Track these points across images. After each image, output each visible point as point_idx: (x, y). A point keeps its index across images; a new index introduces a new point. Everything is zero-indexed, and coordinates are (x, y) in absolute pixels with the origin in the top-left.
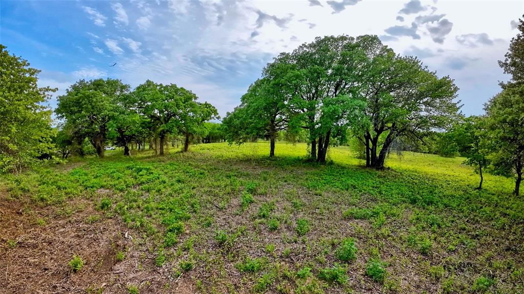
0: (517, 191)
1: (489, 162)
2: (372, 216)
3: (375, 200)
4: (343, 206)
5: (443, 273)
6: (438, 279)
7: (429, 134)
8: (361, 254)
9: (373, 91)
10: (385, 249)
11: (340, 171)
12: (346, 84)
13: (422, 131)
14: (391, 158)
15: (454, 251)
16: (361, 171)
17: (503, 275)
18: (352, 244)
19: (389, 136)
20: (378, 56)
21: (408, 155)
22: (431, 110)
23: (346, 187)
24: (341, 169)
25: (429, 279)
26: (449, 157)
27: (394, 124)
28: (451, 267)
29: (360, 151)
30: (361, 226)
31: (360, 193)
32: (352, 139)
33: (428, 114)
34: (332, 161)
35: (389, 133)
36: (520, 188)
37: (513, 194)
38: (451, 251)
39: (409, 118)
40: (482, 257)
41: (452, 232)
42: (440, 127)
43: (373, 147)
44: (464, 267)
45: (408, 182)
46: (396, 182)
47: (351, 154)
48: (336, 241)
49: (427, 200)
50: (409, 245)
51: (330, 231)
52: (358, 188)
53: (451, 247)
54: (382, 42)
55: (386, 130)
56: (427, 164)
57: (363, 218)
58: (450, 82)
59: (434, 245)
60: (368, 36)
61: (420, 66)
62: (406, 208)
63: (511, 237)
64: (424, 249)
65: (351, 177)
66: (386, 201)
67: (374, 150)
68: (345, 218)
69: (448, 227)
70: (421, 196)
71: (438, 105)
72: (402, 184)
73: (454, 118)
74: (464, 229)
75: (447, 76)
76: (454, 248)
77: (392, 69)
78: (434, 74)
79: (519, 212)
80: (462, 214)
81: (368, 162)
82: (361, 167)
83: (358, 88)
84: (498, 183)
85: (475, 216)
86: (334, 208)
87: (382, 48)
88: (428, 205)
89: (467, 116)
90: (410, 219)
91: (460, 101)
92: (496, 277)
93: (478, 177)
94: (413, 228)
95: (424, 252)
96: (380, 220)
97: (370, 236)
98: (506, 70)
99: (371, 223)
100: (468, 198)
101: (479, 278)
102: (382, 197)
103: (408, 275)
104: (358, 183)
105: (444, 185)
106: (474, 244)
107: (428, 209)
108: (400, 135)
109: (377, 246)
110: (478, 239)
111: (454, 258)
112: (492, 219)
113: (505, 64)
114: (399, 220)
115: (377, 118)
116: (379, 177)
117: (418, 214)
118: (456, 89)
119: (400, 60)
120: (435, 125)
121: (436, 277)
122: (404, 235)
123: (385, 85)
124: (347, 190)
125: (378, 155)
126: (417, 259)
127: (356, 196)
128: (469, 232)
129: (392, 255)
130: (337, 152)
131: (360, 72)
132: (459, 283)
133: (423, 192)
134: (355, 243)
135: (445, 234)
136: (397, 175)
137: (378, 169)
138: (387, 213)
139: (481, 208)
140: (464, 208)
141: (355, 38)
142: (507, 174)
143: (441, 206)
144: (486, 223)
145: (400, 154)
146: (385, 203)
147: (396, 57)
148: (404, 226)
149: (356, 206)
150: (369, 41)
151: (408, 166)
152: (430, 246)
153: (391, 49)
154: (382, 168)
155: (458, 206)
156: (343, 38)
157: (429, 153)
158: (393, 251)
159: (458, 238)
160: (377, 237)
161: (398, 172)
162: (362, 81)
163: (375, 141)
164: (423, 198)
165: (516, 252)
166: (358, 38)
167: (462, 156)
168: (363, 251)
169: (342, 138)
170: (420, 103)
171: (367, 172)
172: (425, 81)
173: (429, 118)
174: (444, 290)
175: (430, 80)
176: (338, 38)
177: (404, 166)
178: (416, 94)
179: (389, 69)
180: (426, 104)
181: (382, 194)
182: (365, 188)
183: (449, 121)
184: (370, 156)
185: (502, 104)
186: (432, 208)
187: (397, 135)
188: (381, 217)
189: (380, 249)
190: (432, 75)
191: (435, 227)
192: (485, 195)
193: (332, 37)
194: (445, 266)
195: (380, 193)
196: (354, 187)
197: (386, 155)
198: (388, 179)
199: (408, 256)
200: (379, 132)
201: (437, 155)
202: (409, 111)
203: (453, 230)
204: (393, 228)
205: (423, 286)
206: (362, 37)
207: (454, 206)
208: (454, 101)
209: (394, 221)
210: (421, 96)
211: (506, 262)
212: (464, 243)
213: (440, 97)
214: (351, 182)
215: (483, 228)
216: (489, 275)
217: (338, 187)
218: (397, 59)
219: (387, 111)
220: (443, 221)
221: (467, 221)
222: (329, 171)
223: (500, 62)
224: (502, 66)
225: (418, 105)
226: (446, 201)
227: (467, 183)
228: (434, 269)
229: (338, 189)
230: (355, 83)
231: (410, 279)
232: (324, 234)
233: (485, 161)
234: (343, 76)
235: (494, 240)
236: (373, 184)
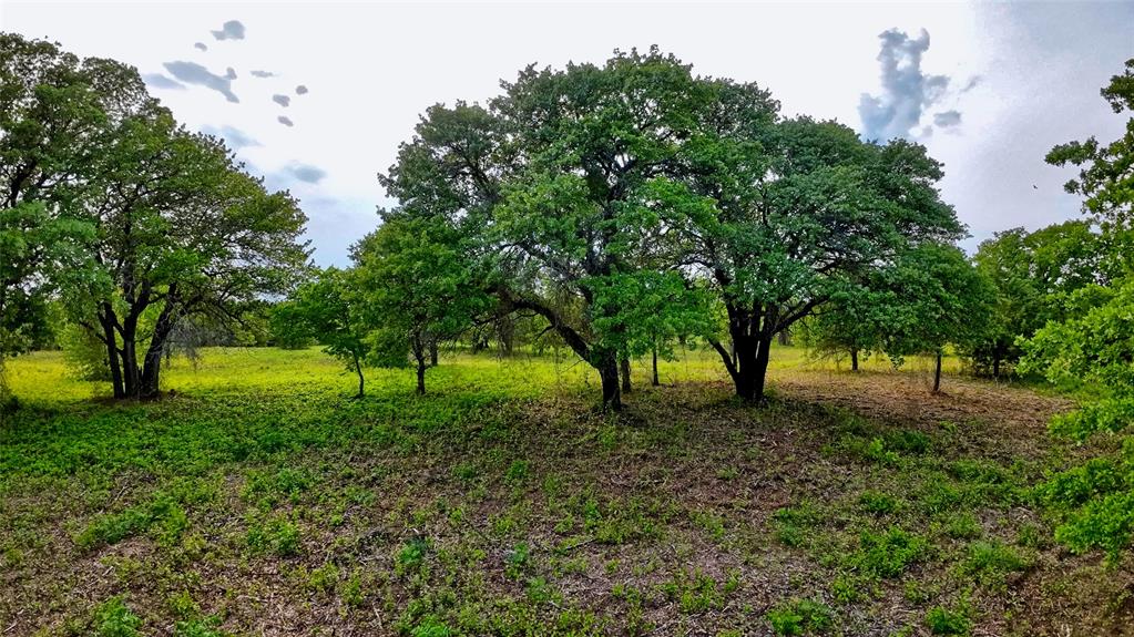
0: (421, 387)
1: (368, 347)
2: (153, 520)
3: (151, 479)
4: (72, 521)
5: (336, 574)
6: (330, 591)
7: (254, 306)
8: (152, 624)
9: (119, 204)
10: (204, 584)
11: (43, 424)
12: (44, 177)
13: (237, 301)
14: (176, 368)
15: (343, 523)
16: (102, 412)
17: (437, 527)
18: (121, 613)
19: (163, 316)
20: (134, 118)
21: (211, 356)
22: (254, 256)
23: (69, 466)
24: (45, 414)
25: (314, 600)
26: (299, 348)
27: (173, 287)
28: (346, 555)
29: (93, 360)
30: (132, 557)
31: (110, 473)
32: (66, 331)
33: (247, 264)
34: (15, 399)
35: (163, 308)
36: (426, 382)
37: (417, 392)
38: (336, 528)
39: (207, 273)
40: (393, 512)
41: (329, 490)
42: (275, 291)
43: (125, 345)
44: (370, 544)
45: (223, 416)
46: (194, 421)
47: (69, 372)
48: (77, 623)
49: (269, 443)
50: (254, 551)
51: (54, 604)
52: (101, 461)
53: (335, 518)
54: (147, 88)
55: (155, 300)
56: (256, 368)
57: (130, 534)
58: (290, 202)
59: (303, 528)
60: (115, 62)
61: (229, 161)
62: (227, 474)
63: (430, 462)
64: (286, 545)
65: (78, 434)
66: (179, 474)
67: (129, 352)
68: (84, 551)
69: (320, 482)
70: (255, 439)
71: (268, 246)
72: (209, 423)
73: (300, 273)
74: (350, 476)
75: (285, 191)
76: (340, 518)
77: (166, 155)
78: (259, 182)
79: (433, 418)
80: (339, 450)
81: (117, 387)
82: (100, 401)
83: (80, 190)
84: (389, 381)
85: (363, 446)
86: (47, 535)
87: (146, 103)
88: (272, 451)
89: (324, 268)
90: (242, 493)
91: (310, 241)
92: (428, 535)
93: (355, 377)
94: (253, 511)
95: (287, 553)
96: (175, 522)
97: (159, 572)
98: (390, 192)
99: (152, 539)
100: (344, 418)
101: (398, 551)
102: (167, 464)
103: (272, 614)
104: (100, 448)
105: (297, 404)
106: (373, 495)
107: (273, 462)
108: (190, 312)
109: (185, 586)
110: (378, 485)
111: (348, 537)
112: (393, 442)
113: (389, 180)
114: (219, 506)
115: (129, 272)
116: (153, 418)
117: (256, 479)
118: (303, 219)
119: (185, 140)
120: (263, 287)
121: (326, 589)
122: (240, 536)
123: (147, 192)
124: (72, 472)
125: (141, 365)
126: (279, 572)
127: (100, 482)
128: (359, 478)
129: (224, 591)
130: (29, 369)
131: (87, 151)
132: (370, 577)
133: (257, 430)
134: (129, 606)
135: (318, 497)
136: (194, 405)
137: (144, 400)
138: (187, 498)
139: (370, 428)
140: (341, 438)
141: (81, 59)
142: (402, 364)
143: (298, 448)
144: (384, 452)
145: (194, 355)
146: (177, 478)
147: (176, 130)
148: (233, 516)
149: (106, 510)
150: (117, 77)
151: (217, 379)
152: (295, 535)
153: (166, 110)
154: (157, 395)
155: (330, 436)
156: (47, 49)
157: (257, 345)
158: (224, 581)
159: (344, 495)
160: (178, 566)
161: (195, 398)
162: (87, 173)
163: (129, 330)
164: (259, 442)
165: (444, 481)
166: (88, 62)
167: (323, 342)
168: (156, 617)
169: (35, 329)
170: (230, 241)
171: (121, 412)
172: (241, 194)
173: (251, 273)
174: (350, 604)
175: (251, 194)
176: (30, 44)
177: (207, 381)
178: (222, 220)
179: (159, 155)
180: (242, 242)
181: (166, 458)
182: (119, 454)
183: (292, 279)
184: (122, 369)
185: (384, 246)
186: (280, 456)
187: (182, 313)
188: (174, 513)
189: (192, 590)
190: (252, 185)
191: (296, 493)
192: (371, 405)
193: (17, 40)
194: (336, 559)
195: (161, 457)
196: (91, 460)
197: (163, 361)
198: (175, 418)
199: (259, 576)
200: (138, 308)
201: (276, 348)
202: (207, 255)
203: (330, 485)
204: (209, 530)
205: (309, 620)
206: (99, 61)
207: (322, 438)
208: (299, 240)
209: (208, 511)
210: (231, 225)
211: (433, 504)
212: (356, 502)
213: (270, 230)
214: (78, 448)
215: (380, 463)
216: (416, 537)
217: (45, 472)
218: (177, 135)
219: (154, 257)
220: (308, 476)
221: (352, 460)
222: (12, 432)
223: (381, 177)
224: (384, 184)
225: (226, 245)
226: (305, 434)
227: (338, 392)
228: (317, 575)
229: (47, 478)
230: (70, 177)
231: (279, 622)
232: (40, 620)
233: (361, 346)
234: (38, 153)
235: (404, 476)
236: (140, 438)
